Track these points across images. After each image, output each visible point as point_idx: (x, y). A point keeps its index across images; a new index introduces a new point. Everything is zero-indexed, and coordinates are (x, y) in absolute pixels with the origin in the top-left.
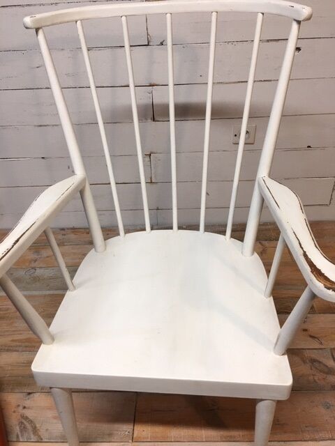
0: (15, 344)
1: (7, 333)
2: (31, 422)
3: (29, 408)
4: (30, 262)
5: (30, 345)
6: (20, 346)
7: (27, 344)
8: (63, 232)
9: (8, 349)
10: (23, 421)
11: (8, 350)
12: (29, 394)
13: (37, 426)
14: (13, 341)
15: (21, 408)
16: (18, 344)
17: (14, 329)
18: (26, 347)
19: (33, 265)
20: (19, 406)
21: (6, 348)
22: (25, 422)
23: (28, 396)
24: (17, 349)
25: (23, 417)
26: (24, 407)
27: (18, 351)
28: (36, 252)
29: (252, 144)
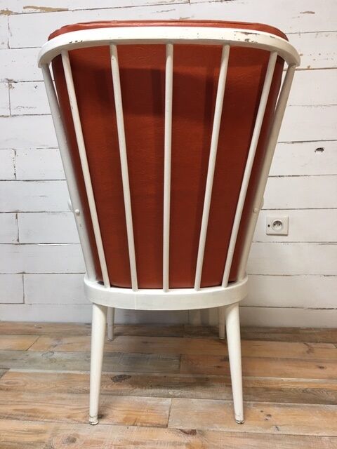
0: (16, 413)
1: (10, 403)
4: (50, 347)
5: (33, 414)
6: (22, 415)
7: (29, 414)
8: (88, 326)
9: (9, 417)
11: (7, 418)
14: (14, 410)
16: (20, 413)
17: (19, 400)
18: (30, 416)
19: (52, 349)
21: (6, 416)
24: (19, 417)
27: (19, 419)
28: (57, 339)
29: (286, 235)
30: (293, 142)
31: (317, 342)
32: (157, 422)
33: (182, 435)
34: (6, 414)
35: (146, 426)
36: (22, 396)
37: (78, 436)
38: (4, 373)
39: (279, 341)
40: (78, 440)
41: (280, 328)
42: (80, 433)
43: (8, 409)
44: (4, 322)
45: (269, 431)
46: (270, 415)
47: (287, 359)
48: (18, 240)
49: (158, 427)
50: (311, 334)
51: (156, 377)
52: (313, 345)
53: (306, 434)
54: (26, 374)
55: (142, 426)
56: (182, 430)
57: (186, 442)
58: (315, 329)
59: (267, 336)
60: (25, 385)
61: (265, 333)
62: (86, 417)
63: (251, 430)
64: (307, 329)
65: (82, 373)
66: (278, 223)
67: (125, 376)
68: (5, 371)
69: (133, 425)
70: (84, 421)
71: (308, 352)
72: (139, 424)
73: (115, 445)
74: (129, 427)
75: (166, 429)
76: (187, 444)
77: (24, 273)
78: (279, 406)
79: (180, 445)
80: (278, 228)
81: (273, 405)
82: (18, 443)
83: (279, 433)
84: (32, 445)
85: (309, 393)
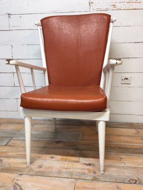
0: (17, 155)
1: (14, 151)
2: (20, 186)
3: (20, 180)
7: (22, 156)
8: (45, 121)
9: (14, 157)
10: (16, 185)
11: (13, 158)
12: (21, 175)
13: (22, 188)
15: (16, 180)
16: (18, 155)
17: (18, 150)
18: (23, 157)
20: (15, 179)
21: (13, 157)
22: (17, 186)
23: (20, 176)
25: (16, 183)
26: (17, 180)
27: (18, 158)
29: (130, 84)
30: (135, 43)
31: (141, 129)
32: (75, 160)
33: (85, 165)
34: (13, 156)
35: (70, 162)
36: (19, 149)
37: (43, 165)
38: (11, 139)
39: (125, 128)
40: (43, 167)
41: (125, 123)
42: (44, 164)
43: (14, 154)
44: (10, 119)
45: (121, 165)
46: (121, 159)
47: (128, 136)
48: (14, 85)
49: (75, 162)
50: (138, 125)
51: (74, 142)
52: (139, 130)
53: (137, 167)
54: (20, 140)
55: (69, 162)
56: (85, 164)
57: (87, 168)
58: (140, 123)
59: (120, 126)
60: (20, 144)
61: (118, 125)
62: (46, 157)
63: (114, 164)
64: (137, 123)
65: (43, 140)
66: (127, 79)
67: (61, 141)
68: (11, 138)
69: (65, 161)
70: (45, 159)
71: (137, 133)
72: (67, 161)
73: (58, 169)
74: (64, 162)
75: (79, 163)
76: (88, 169)
77: (17, 99)
78: (125, 155)
79: (85, 169)
80: (126, 81)
81: (123, 155)
82: (19, 168)
83: (125, 166)
84: (24, 168)
85: (138, 150)
